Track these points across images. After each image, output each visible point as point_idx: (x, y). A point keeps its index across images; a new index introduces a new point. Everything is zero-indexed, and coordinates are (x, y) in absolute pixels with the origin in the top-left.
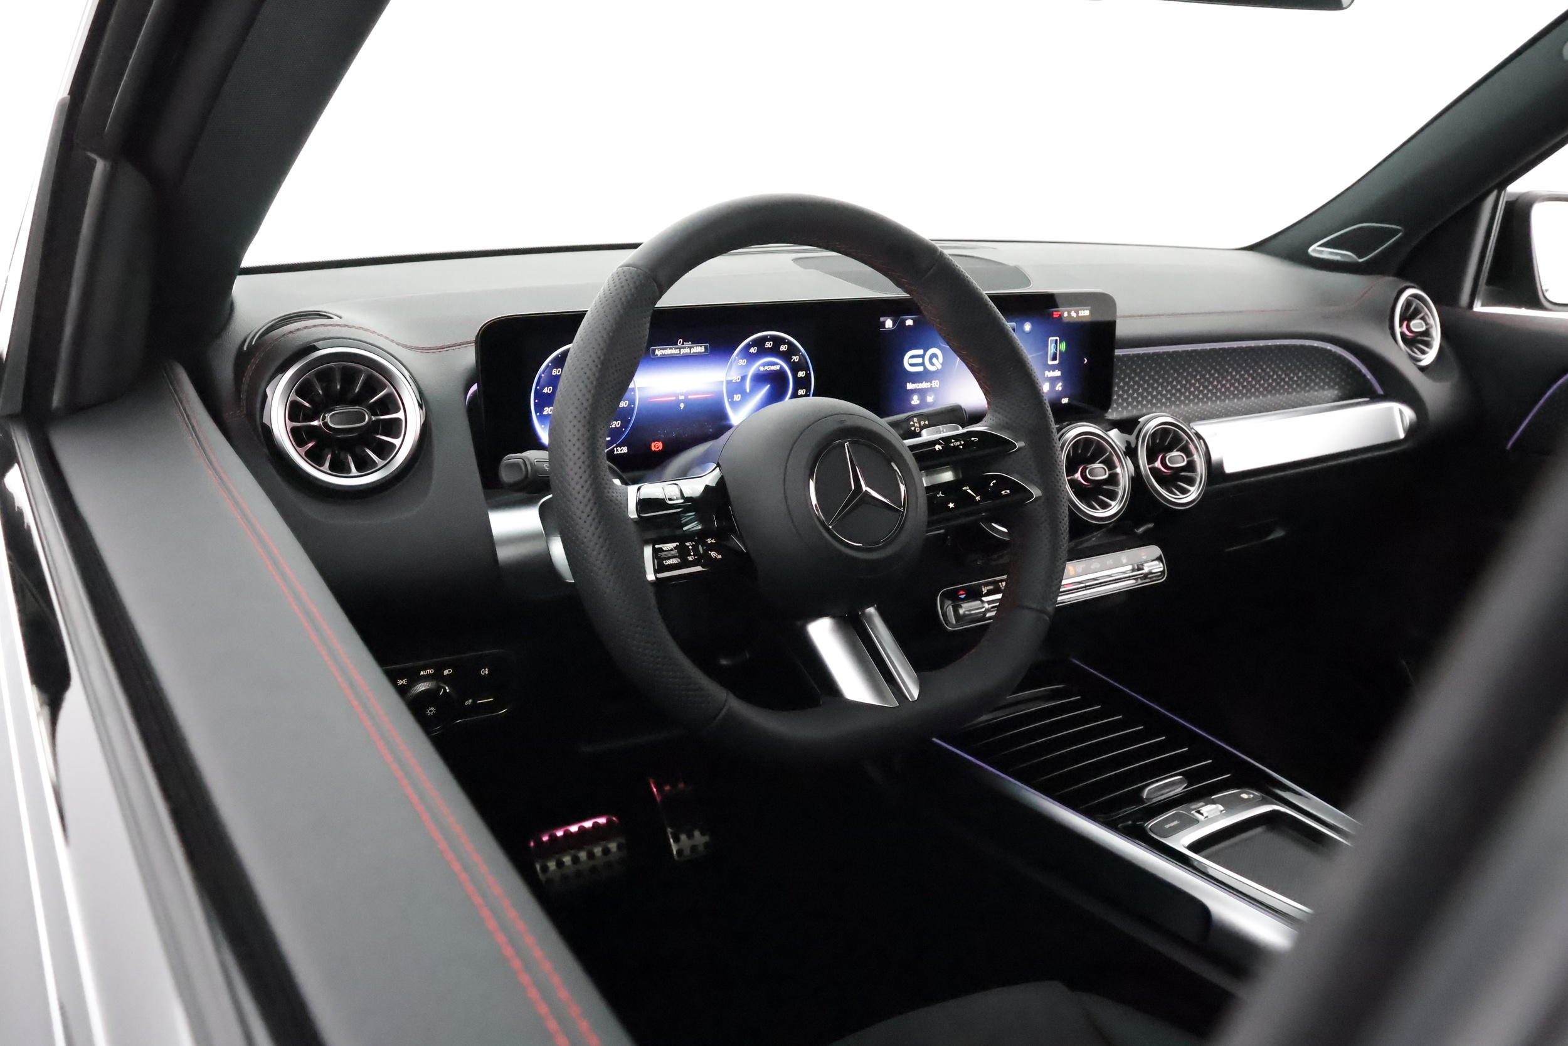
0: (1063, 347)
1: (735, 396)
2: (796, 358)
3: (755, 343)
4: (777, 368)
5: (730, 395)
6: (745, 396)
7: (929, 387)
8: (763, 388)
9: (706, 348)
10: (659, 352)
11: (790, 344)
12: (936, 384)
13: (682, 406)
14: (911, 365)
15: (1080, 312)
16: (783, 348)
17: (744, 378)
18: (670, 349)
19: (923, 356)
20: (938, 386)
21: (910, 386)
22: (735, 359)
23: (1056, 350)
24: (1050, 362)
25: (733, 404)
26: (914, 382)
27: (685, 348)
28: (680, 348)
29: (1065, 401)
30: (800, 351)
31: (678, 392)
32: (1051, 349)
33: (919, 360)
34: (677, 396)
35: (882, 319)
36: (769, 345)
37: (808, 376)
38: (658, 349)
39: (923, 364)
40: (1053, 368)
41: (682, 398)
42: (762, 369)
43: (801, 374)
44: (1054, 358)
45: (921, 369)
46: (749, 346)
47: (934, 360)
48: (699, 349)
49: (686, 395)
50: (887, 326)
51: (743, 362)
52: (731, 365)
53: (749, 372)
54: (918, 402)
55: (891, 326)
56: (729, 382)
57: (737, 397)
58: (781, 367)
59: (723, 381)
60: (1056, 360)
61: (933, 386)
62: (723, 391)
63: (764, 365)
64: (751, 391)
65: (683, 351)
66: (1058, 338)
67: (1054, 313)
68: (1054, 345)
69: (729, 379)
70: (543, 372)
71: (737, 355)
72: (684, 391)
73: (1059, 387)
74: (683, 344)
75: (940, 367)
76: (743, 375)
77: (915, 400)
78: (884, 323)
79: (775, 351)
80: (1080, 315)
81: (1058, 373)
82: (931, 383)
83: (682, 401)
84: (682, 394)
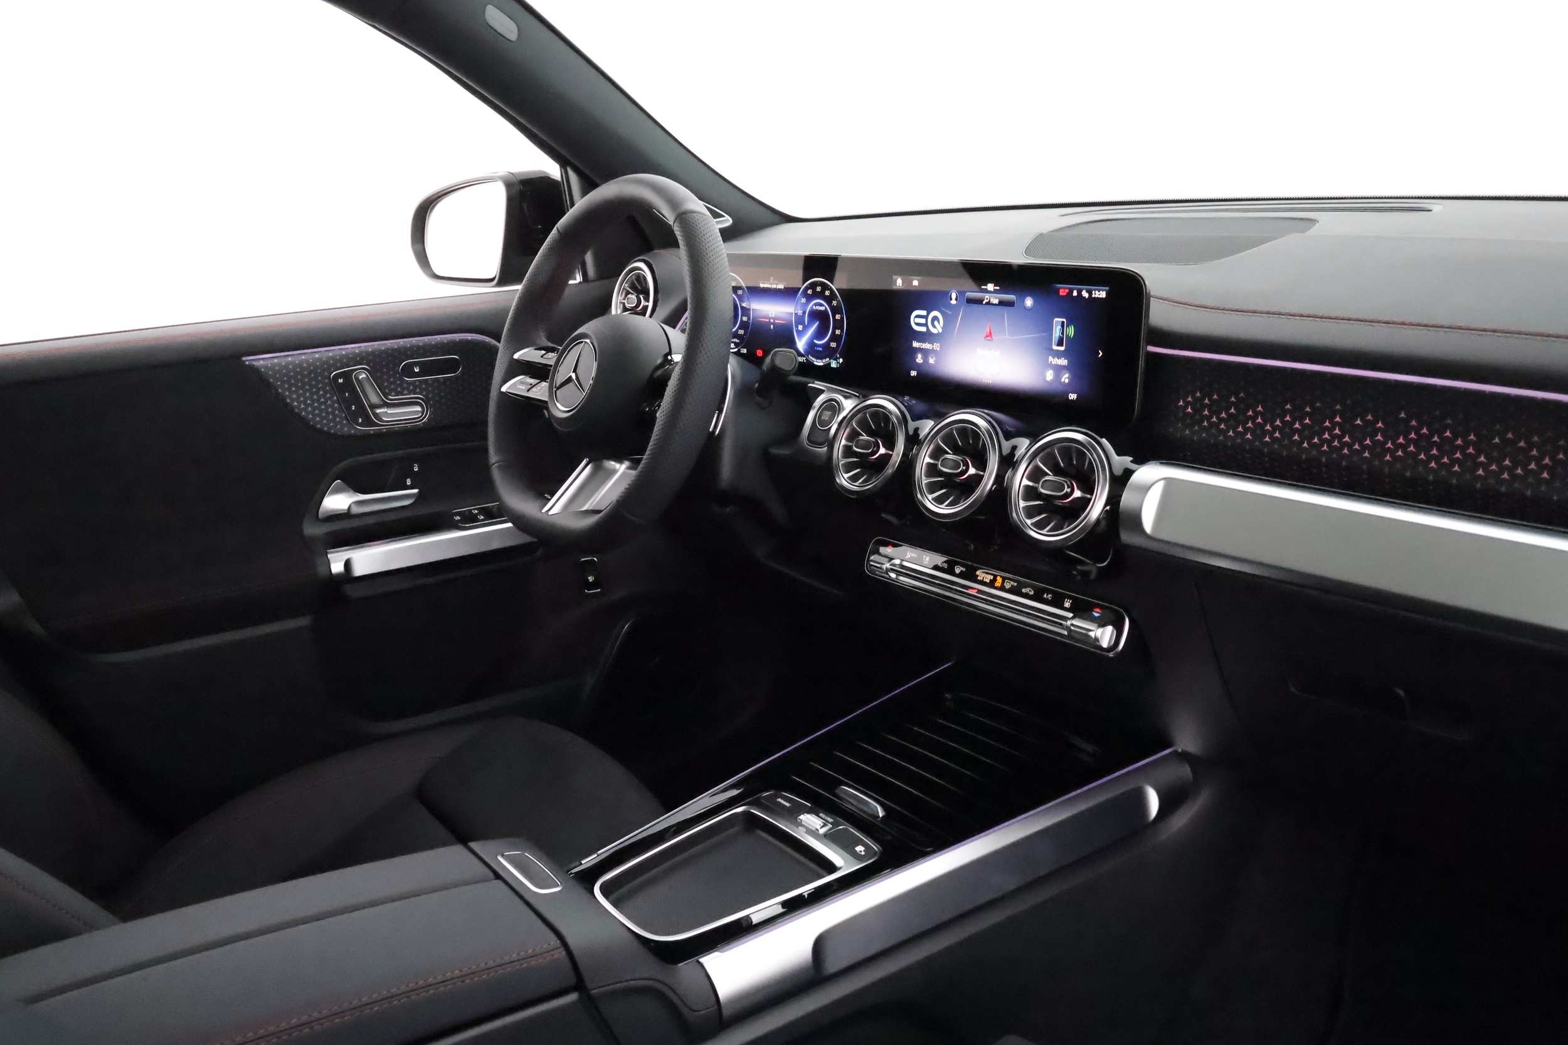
0: (1071, 331)
2: (834, 303)
3: (812, 286)
4: (822, 308)
5: (796, 325)
6: (806, 328)
7: (931, 348)
8: (815, 323)
9: (785, 286)
10: (761, 285)
11: (832, 290)
12: (936, 346)
13: (772, 326)
14: (917, 324)
15: (1093, 292)
16: (827, 293)
17: (804, 313)
18: (766, 283)
19: (926, 317)
20: (938, 349)
21: (915, 344)
22: (800, 297)
23: (1063, 333)
24: (1055, 348)
25: (799, 332)
26: (919, 341)
27: (773, 284)
28: (771, 284)
29: (1073, 396)
30: (837, 297)
31: (770, 316)
32: (1057, 332)
33: (923, 321)
34: (769, 319)
35: (895, 277)
36: (819, 289)
37: (842, 318)
38: (761, 282)
39: (926, 325)
40: (1058, 355)
41: (772, 321)
42: (814, 308)
43: (838, 317)
44: (1060, 343)
45: (923, 329)
46: (808, 288)
47: (936, 323)
48: (782, 286)
49: (774, 319)
50: (898, 284)
51: (804, 300)
52: (797, 302)
53: (807, 309)
54: (922, 361)
55: (901, 284)
56: (797, 314)
57: (800, 327)
58: (826, 309)
59: (793, 313)
60: (1062, 346)
61: (935, 349)
62: (794, 322)
63: (816, 304)
64: (809, 323)
65: (774, 286)
66: (1065, 320)
67: (1061, 290)
68: (1059, 327)
69: (796, 312)
71: (801, 294)
72: (774, 316)
73: (1065, 378)
74: (773, 281)
75: (941, 331)
76: (803, 311)
77: (919, 359)
78: (896, 281)
79: (821, 295)
80: (1093, 296)
81: (1063, 362)
82: (933, 345)
83: (772, 323)
84: (772, 318)
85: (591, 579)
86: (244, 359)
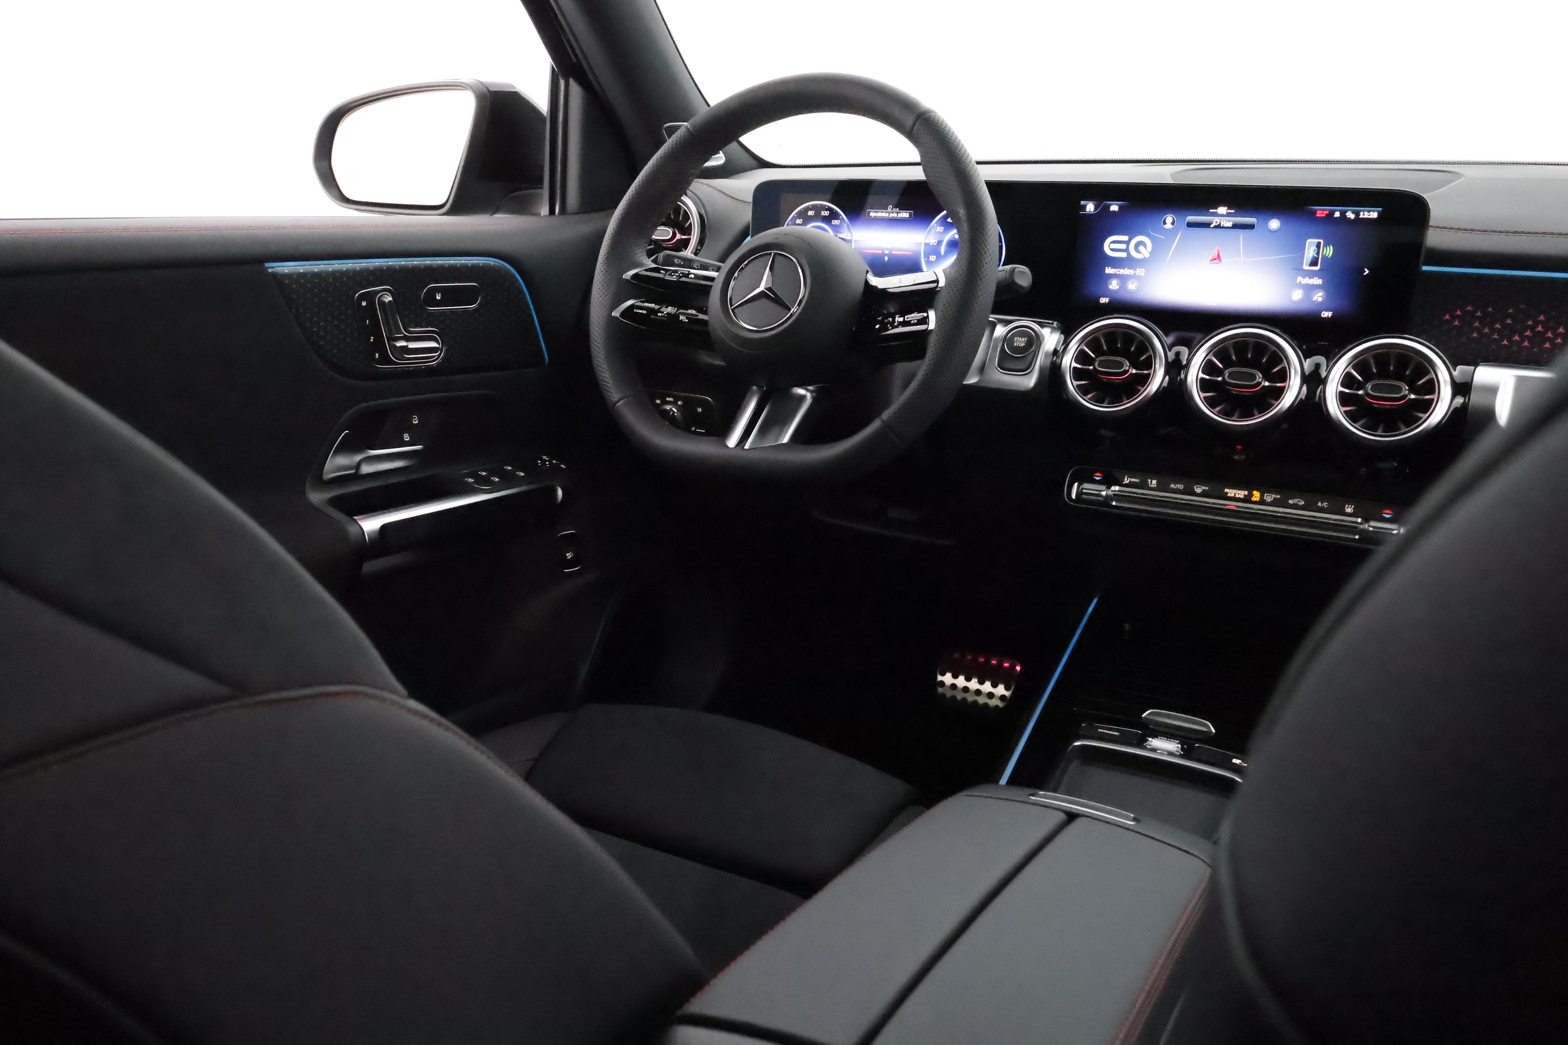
0: (1329, 251)
1: (931, 256)
5: (927, 256)
6: (940, 257)
7: (1132, 274)
9: (910, 214)
10: (872, 214)
12: (1140, 272)
13: (886, 259)
14: (1112, 250)
15: (1362, 213)
17: (940, 243)
18: (882, 212)
19: (1128, 243)
20: (1143, 275)
21: (1108, 270)
22: (934, 225)
23: (1318, 253)
24: (1306, 267)
25: (929, 263)
26: (1113, 267)
27: (892, 213)
28: (889, 213)
29: (1326, 314)
31: (884, 247)
32: (1310, 252)
33: (1123, 246)
34: (883, 250)
35: (1082, 203)
37: (999, 248)
38: (872, 211)
39: (1127, 250)
40: (1311, 274)
41: (887, 252)
42: (954, 238)
44: (1314, 263)
45: (1124, 255)
46: (945, 217)
47: (1141, 248)
48: (905, 215)
49: (890, 250)
50: (1088, 210)
51: (940, 229)
52: (930, 230)
53: (944, 238)
54: (1117, 287)
55: (1092, 210)
56: (927, 245)
57: (932, 258)
59: (921, 243)
60: (1317, 266)
61: (1137, 274)
62: (920, 251)
64: (946, 253)
65: (892, 215)
66: (1322, 241)
67: (1318, 212)
68: (1314, 247)
69: (927, 241)
70: (791, 221)
71: (936, 222)
72: (889, 247)
73: (1319, 297)
74: (892, 209)
75: (1147, 255)
76: (939, 240)
77: (1114, 285)
78: (1085, 206)
80: (1361, 216)
81: (1318, 281)
82: (1135, 270)
83: (886, 255)
84: (887, 249)
85: (569, 555)
86: (267, 265)
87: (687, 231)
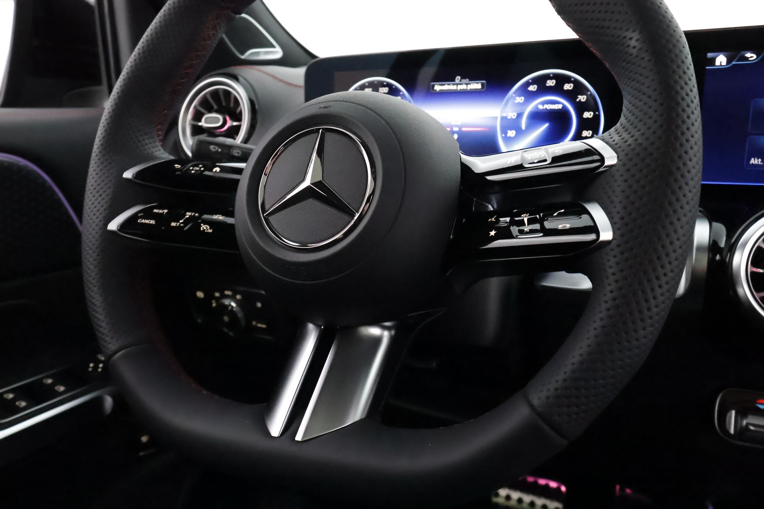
1: (509, 131)
2: (582, 98)
3: (537, 81)
4: (560, 107)
5: (504, 131)
6: (520, 133)
8: (542, 126)
9: (483, 85)
10: (438, 88)
11: (576, 83)
16: (568, 87)
17: (520, 115)
18: (449, 85)
22: (512, 96)
25: (507, 140)
27: (460, 84)
28: (457, 84)
30: (588, 90)
31: (453, 124)
34: (451, 127)
35: (710, 55)
36: (551, 83)
37: (596, 116)
38: (437, 84)
41: (456, 129)
42: (541, 107)
43: (588, 115)
46: (528, 84)
48: (476, 86)
49: (460, 127)
50: (717, 63)
51: (520, 99)
52: (507, 102)
53: (525, 109)
55: (724, 63)
56: (503, 118)
57: (511, 133)
58: (564, 107)
59: (497, 117)
62: (496, 127)
63: (543, 103)
64: (527, 127)
65: (460, 87)
69: (504, 115)
71: (515, 93)
72: (459, 123)
74: (460, 81)
76: (519, 112)
78: (713, 60)
79: (558, 90)
84: (456, 126)
87: (238, 117)
